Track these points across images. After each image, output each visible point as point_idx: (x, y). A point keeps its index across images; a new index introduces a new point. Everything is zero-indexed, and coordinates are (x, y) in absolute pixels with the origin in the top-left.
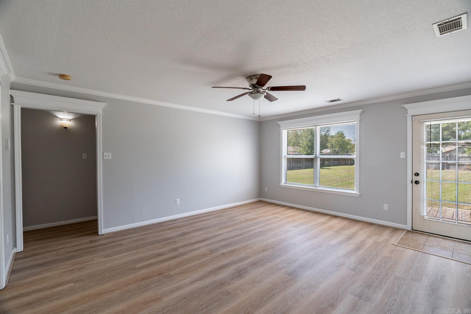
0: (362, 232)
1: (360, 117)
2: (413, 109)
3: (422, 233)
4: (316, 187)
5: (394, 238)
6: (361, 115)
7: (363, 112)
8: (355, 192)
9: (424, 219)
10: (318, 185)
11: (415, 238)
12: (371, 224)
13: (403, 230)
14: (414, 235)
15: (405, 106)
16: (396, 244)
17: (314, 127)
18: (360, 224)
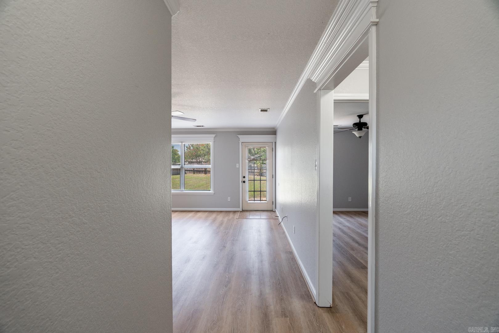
0: (219, 216)
1: (214, 140)
2: (243, 138)
3: (247, 211)
4: (182, 191)
5: (236, 216)
6: (214, 138)
7: (216, 136)
8: (211, 192)
9: (247, 203)
10: (183, 190)
11: (245, 214)
12: (221, 212)
13: (238, 211)
14: (244, 213)
15: (239, 136)
16: (238, 218)
17: (180, 143)
18: (216, 213)
